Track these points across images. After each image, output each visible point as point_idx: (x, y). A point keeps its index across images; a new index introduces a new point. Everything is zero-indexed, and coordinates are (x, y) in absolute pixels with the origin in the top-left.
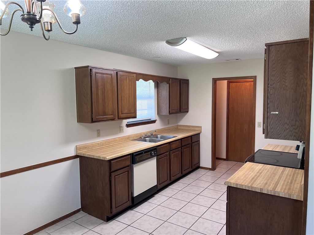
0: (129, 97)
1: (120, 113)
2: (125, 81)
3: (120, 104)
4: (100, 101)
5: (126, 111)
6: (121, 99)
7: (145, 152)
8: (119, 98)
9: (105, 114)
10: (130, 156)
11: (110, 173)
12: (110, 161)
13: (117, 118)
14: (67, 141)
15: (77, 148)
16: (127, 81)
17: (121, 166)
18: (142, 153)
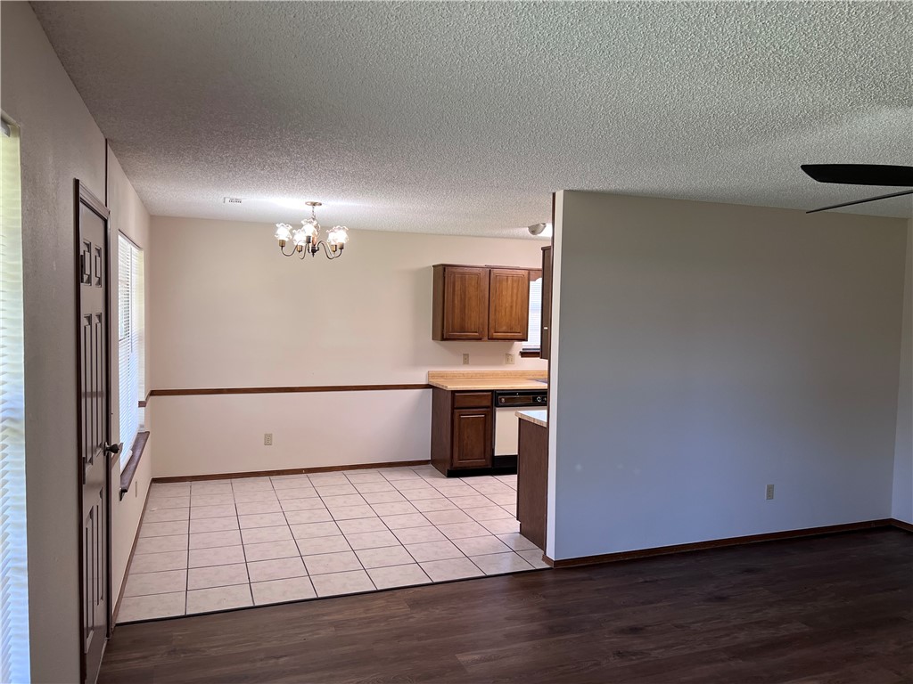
0: (512, 307)
1: (492, 331)
2: (504, 283)
3: (492, 317)
4: (457, 311)
5: (504, 328)
6: (495, 310)
7: (520, 394)
8: (492, 309)
9: (463, 329)
10: (490, 393)
11: (453, 408)
12: (454, 392)
13: (486, 338)
14: (416, 363)
15: (430, 375)
16: (509, 282)
17: (472, 405)
18: (515, 394)
